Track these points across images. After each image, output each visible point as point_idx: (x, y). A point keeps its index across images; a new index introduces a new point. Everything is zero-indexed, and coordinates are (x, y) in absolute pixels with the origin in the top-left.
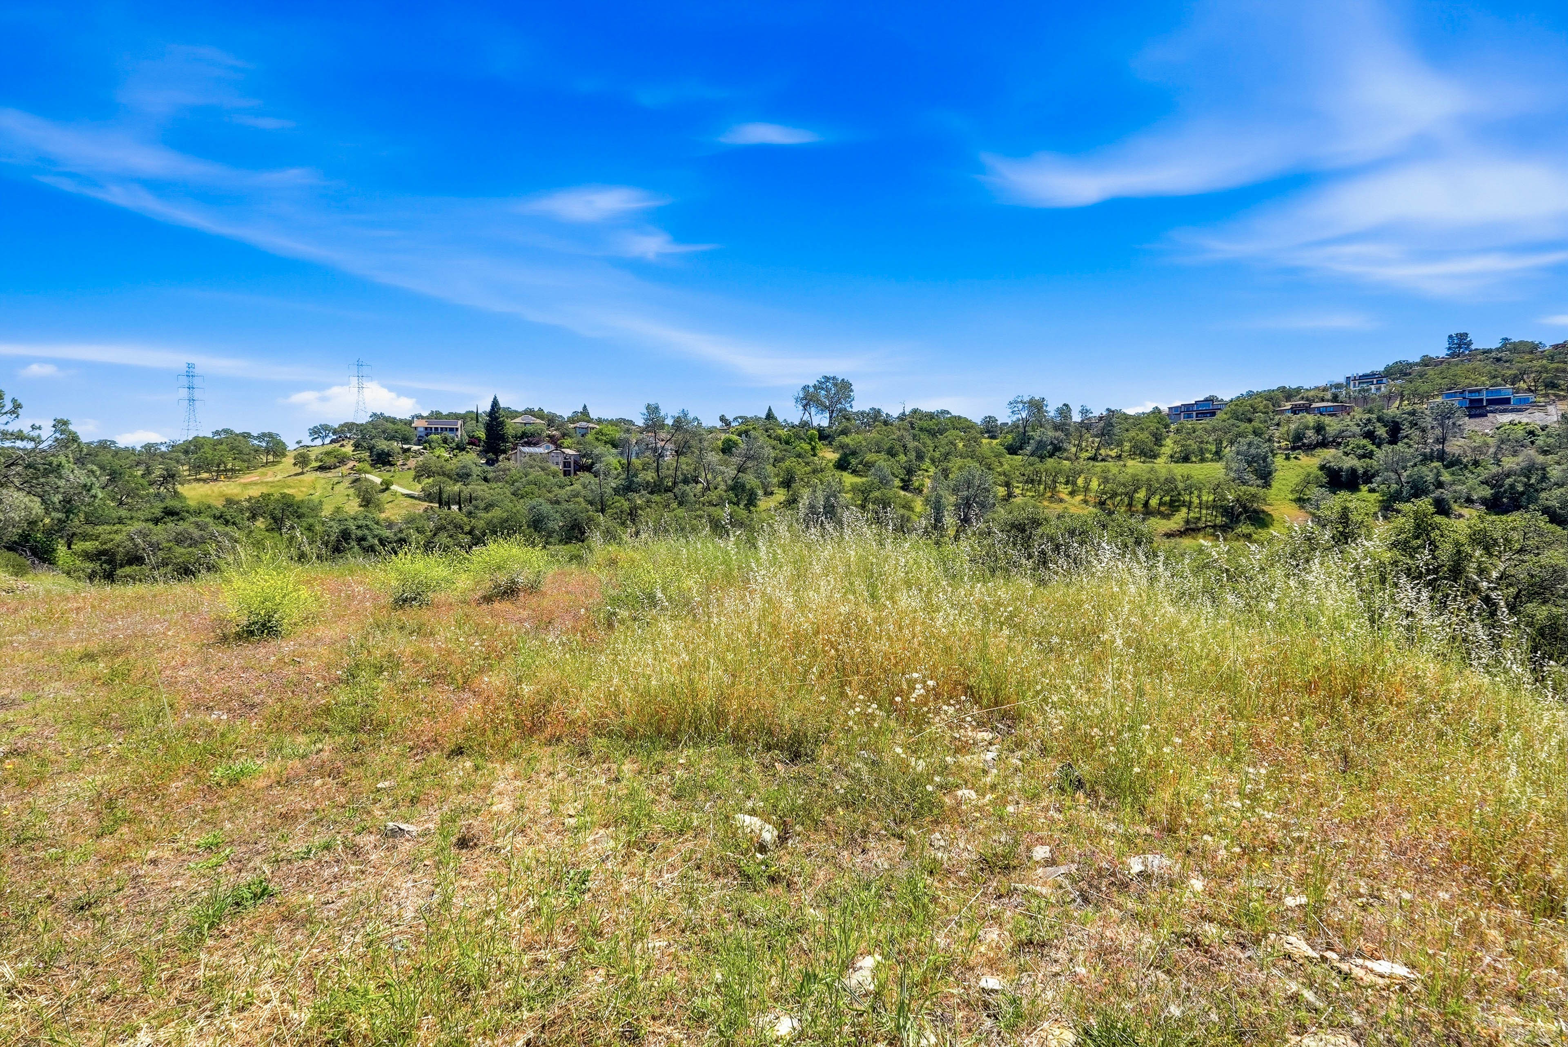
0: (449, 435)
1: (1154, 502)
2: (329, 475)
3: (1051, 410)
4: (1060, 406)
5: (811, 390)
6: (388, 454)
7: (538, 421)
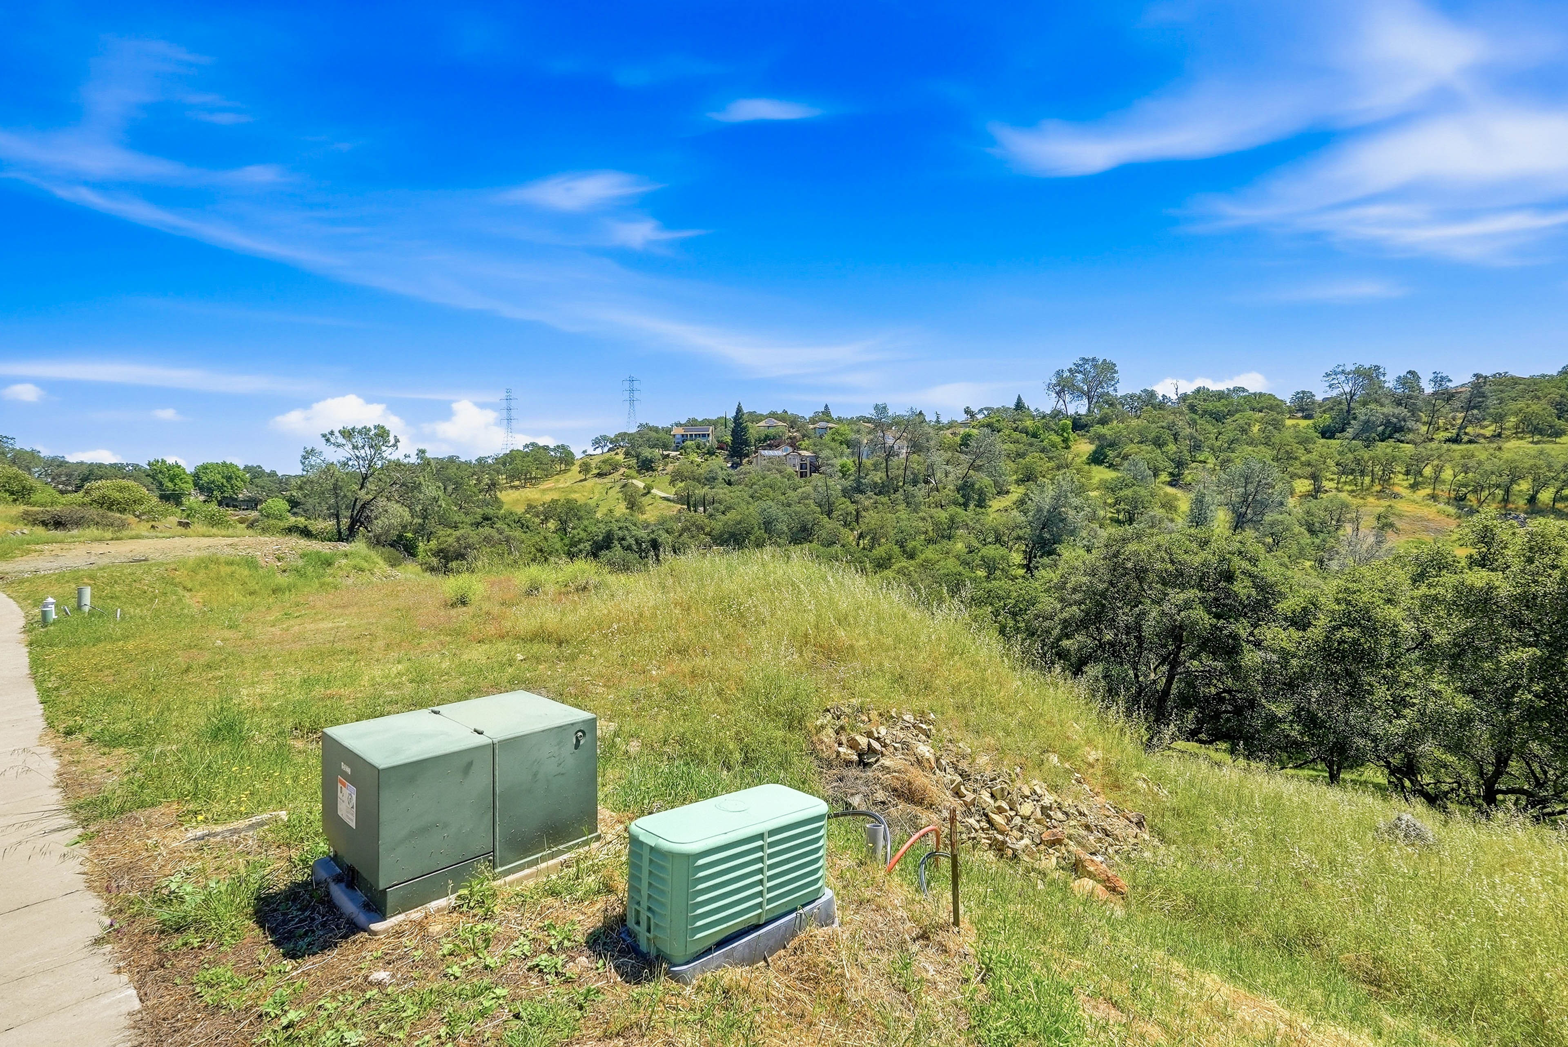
0: (701, 440)
1: (1546, 496)
2: (605, 481)
3: (1390, 381)
4: (1403, 373)
5: (1066, 374)
6: (651, 461)
7: (780, 423)
